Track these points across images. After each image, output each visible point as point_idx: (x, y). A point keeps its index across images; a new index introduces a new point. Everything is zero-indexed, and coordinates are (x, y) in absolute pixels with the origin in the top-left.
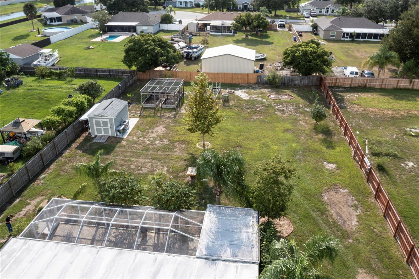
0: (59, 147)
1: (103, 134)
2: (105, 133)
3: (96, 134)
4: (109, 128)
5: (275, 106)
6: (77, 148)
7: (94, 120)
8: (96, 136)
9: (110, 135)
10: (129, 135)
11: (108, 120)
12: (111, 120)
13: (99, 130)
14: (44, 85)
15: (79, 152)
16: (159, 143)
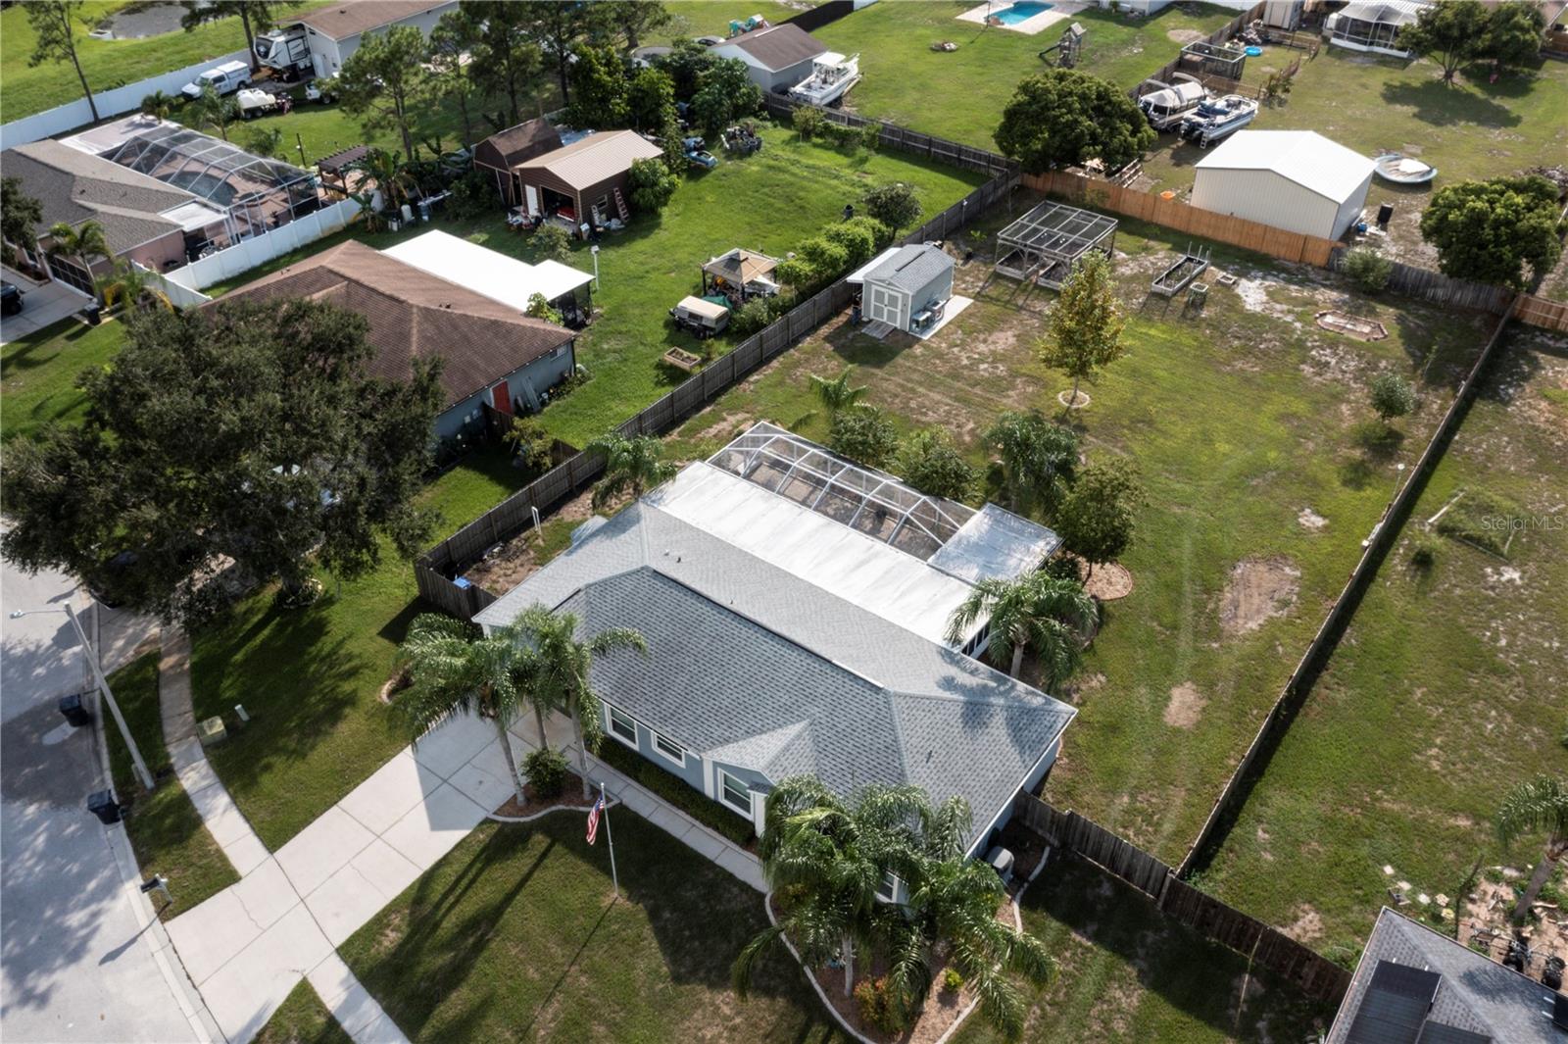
0: (796, 328)
1: (885, 320)
2: (889, 318)
3: (872, 317)
4: (898, 311)
5: (1313, 348)
6: (827, 339)
7: (874, 287)
8: (871, 321)
9: (898, 325)
10: (935, 335)
11: (900, 296)
12: (905, 296)
13: (879, 311)
14: (805, 161)
15: (829, 347)
16: (985, 370)
